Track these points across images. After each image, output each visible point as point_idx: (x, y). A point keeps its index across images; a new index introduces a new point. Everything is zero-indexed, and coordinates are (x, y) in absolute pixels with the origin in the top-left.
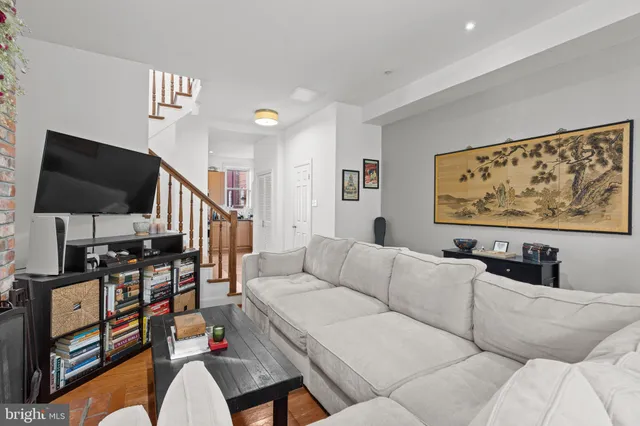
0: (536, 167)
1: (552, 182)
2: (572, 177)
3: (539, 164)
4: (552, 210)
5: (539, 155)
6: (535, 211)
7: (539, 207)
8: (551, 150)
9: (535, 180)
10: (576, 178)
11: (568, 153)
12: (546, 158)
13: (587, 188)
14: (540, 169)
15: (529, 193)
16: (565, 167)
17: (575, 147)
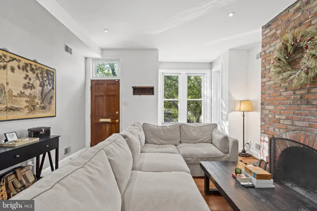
0: (26, 78)
1: (33, 90)
2: (41, 88)
3: (27, 76)
4: (33, 106)
5: (27, 71)
6: (26, 107)
7: (27, 104)
8: (32, 70)
9: (25, 87)
10: (42, 90)
11: (40, 75)
12: (30, 74)
13: (45, 96)
14: (27, 80)
15: (22, 94)
16: (38, 82)
17: (41, 73)
